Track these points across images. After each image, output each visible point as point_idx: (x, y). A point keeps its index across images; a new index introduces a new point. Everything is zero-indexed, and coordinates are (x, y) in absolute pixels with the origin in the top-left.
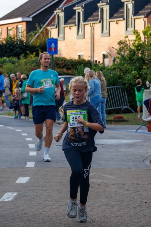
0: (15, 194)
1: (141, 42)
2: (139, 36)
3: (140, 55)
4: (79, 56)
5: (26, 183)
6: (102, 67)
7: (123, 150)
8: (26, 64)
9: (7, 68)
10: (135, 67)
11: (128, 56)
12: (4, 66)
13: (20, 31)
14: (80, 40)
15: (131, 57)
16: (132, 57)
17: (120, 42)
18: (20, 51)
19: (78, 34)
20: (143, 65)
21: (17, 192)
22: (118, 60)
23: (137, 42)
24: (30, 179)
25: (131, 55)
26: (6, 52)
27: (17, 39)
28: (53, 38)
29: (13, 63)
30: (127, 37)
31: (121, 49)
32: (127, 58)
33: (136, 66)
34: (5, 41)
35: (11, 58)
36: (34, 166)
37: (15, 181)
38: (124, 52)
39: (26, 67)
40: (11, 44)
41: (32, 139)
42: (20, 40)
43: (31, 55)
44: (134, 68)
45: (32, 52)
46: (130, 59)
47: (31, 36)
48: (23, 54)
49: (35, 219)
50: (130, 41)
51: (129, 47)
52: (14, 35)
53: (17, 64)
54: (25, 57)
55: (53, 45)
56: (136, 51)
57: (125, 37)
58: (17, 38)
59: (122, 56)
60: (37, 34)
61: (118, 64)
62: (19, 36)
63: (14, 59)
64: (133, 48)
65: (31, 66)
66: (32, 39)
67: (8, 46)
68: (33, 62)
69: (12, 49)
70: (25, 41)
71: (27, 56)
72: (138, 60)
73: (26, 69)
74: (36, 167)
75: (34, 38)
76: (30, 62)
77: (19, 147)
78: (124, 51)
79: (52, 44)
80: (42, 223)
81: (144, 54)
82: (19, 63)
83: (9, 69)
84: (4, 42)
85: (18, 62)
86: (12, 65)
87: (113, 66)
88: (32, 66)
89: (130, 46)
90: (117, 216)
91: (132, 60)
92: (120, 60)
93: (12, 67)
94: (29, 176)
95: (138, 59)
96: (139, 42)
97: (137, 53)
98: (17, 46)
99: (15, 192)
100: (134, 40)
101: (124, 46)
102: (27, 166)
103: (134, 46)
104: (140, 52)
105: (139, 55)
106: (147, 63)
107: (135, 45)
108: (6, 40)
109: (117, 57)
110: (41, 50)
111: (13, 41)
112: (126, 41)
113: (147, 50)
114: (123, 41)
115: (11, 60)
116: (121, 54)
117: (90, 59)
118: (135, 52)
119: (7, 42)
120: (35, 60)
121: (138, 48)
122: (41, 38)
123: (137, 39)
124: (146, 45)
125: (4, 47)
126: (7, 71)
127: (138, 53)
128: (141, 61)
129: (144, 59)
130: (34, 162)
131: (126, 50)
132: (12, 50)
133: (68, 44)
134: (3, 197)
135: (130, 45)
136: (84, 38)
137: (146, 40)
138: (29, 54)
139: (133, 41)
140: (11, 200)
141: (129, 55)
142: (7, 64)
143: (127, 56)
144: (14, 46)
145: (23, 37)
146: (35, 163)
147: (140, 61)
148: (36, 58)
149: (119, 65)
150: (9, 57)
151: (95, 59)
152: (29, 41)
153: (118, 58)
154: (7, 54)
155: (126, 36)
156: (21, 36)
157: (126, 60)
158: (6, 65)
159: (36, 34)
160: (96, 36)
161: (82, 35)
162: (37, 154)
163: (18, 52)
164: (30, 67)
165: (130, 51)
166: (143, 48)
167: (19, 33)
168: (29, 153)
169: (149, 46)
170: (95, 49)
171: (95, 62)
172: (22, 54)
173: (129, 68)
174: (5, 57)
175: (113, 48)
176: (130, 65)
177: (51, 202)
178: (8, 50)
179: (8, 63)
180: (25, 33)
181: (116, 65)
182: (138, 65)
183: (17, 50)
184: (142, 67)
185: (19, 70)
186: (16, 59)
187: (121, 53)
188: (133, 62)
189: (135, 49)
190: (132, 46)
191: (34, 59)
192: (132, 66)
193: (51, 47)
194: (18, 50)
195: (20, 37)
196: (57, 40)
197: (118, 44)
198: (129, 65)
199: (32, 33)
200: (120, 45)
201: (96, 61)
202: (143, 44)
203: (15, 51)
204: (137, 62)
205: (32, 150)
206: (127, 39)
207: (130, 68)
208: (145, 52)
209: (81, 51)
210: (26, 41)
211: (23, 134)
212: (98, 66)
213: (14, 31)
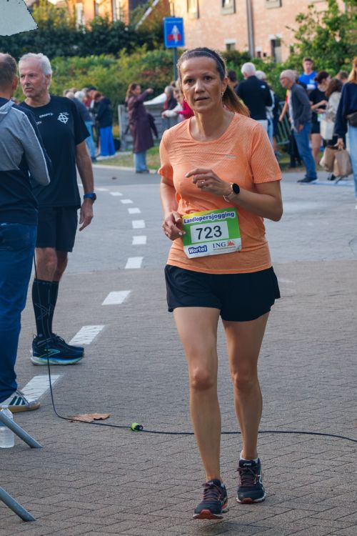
0: (100, 328)
1: (339, 15)
2: (335, 4)
3: (338, 39)
4: (229, 46)
5: (123, 303)
6: (267, 64)
7: (311, 224)
8: (130, 65)
9: (95, 76)
10: (331, 61)
11: (317, 41)
12: (90, 73)
13: (118, 6)
14: (228, 17)
15: (321, 43)
16: (324, 44)
17: (299, 16)
18: (119, 42)
19: (223, 5)
20: (343, 56)
21: (105, 323)
22: (298, 51)
23: (331, 16)
24: (131, 293)
25: (322, 40)
26: (94, 45)
27: (113, 22)
28: (174, 17)
29: (107, 65)
30: (312, 6)
31: (302, 31)
32: (313, 45)
33: (331, 58)
34: (91, 25)
35: (102, 56)
36: (142, 266)
37: (102, 301)
38: (309, 34)
39: (131, 70)
40: (101, 31)
41: (141, 209)
42: (119, 22)
43: (139, 49)
44: (329, 64)
45: (141, 44)
46: (319, 46)
47: (138, 14)
48: (124, 49)
49: (135, 382)
50: (318, 13)
51: (316, 25)
52: (106, 14)
53: (113, 67)
54: (129, 52)
55: (175, 30)
56: (330, 31)
57: (309, 7)
58: (113, 18)
59: (306, 42)
60: (149, 10)
61: (298, 57)
62: (116, 15)
63: (108, 58)
64: (324, 26)
65: (140, 68)
66: (140, 19)
67: (96, 34)
68: (144, 61)
69: (104, 39)
70: (127, 24)
71: (132, 50)
72: (335, 49)
73: (132, 74)
74: (145, 267)
75: (144, 18)
76: (137, 62)
77: (115, 229)
78: (307, 31)
79: (173, 27)
80: (148, 389)
81: (346, 36)
82: (116, 66)
83: (100, 77)
84: (90, 28)
85: (115, 63)
86: (105, 69)
87: (289, 61)
88: (142, 69)
89: (318, 23)
90: (297, 365)
91: (324, 49)
92: (301, 50)
93: (105, 74)
94: (130, 289)
95: (336, 46)
96: (335, 14)
97: (332, 35)
98: (113, 33)
99: (100, 323)
100: (326, 12)
101: (307, 23)
102: (128, 266)
103: (325, 22)
104: (337, 33)
105: (335, 39)
106: (351, 53)
107: (327, 20)
108: (94, 25)
109: (295, 44)
110: (158, 38)
111: (105, 26)
112: (311, 14)
113: (350, 29)
114: (306, 15)
115: (103, 59)
116: (304, 38)
117: (247, 49)
118: (327, 34)
119: (94, 26)
120: (147, 58)
121: (333, 27)
122: (157, 16)
123: (331, 9)
124: (348, 20)
125: (89, 37)
126: (96, 80)
127: (335, 35)
128: (341, 49)
129: (346, 44)
130: (141, 258)
131: (313, 30)
132: (104, 42)
133: (207, 24)
134: (76, 337)
135: (319, 21)
136: (235, 12)
137: (349, 10)
138: (136, 48)
139: (323, 13)
140: (91, 341)
141: (318, 39)
142: (96, 68)
143: (314, 42)
144: (107, 35)
145: (123, 16)
146: (143, 260)
147: (338, 49)
148: (149, 53)
149: (299, 60)
150: (98, 54)
151: (258, 49)
152: (135, 21)
153: (298, 46)
154: (97, 49)
155: (310, 4)
156: (120, 16)
157: (312, 49)
158: (93, 70)
159: (147, 9)
160: (256, 7)
161: (231, 7)
162: (147, 241)
163: (116, 44)
164: (138, 70)
165: (320, 32)
166: (343, 25)
167: (116, 8)
168: (132, 239)
169: (353, 21)
170: (257, 31)
171: (256, 55)
172: (122, 48)
173: (318, 65)
174: (92, 54)
175: (287, 27)
176: (321, 57)
177: (168, 342)
178: (97, 42)
179: (96, 65)
180: (127, 8)
181: (295, 60)
182: (335, 56)
183: (113, 41)
184: (343, 59)
185: (118, 77)
186: (111, 57)
187: (302, 36)
188: (326, 52)
189: (328, 27)
190: (323, 23)
191: (144, 56)
192: (324, 59)
193: (172, 32)
194: (116, 42)
195: (118, 18)
196: (181, 19)
197: (297, 20)
198: (319, 58)
199: (139, 8)
200: (300, 22)
201: (259, 53)
202: (342, 19)
203: (110, 43)
204: (333, 53)
205: (139, 232)
206: (313, 10)
207: (321, 63)
208: (346, 32)
209: (231, 36)
210: (130, 24)
211: (124, 202)
212: (260, 63)
213: (106, 7)
